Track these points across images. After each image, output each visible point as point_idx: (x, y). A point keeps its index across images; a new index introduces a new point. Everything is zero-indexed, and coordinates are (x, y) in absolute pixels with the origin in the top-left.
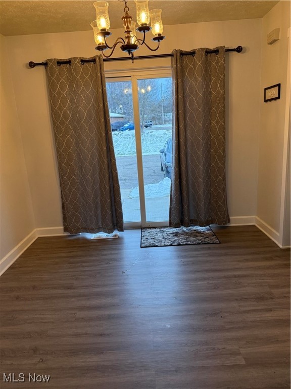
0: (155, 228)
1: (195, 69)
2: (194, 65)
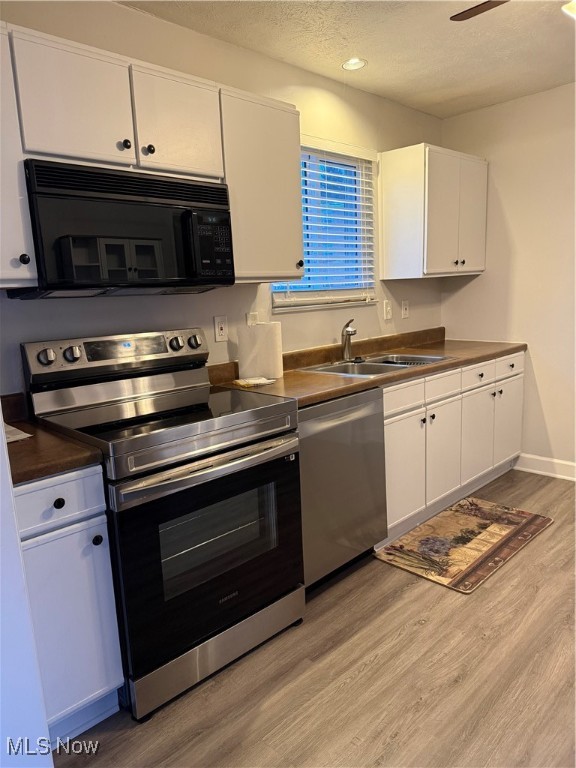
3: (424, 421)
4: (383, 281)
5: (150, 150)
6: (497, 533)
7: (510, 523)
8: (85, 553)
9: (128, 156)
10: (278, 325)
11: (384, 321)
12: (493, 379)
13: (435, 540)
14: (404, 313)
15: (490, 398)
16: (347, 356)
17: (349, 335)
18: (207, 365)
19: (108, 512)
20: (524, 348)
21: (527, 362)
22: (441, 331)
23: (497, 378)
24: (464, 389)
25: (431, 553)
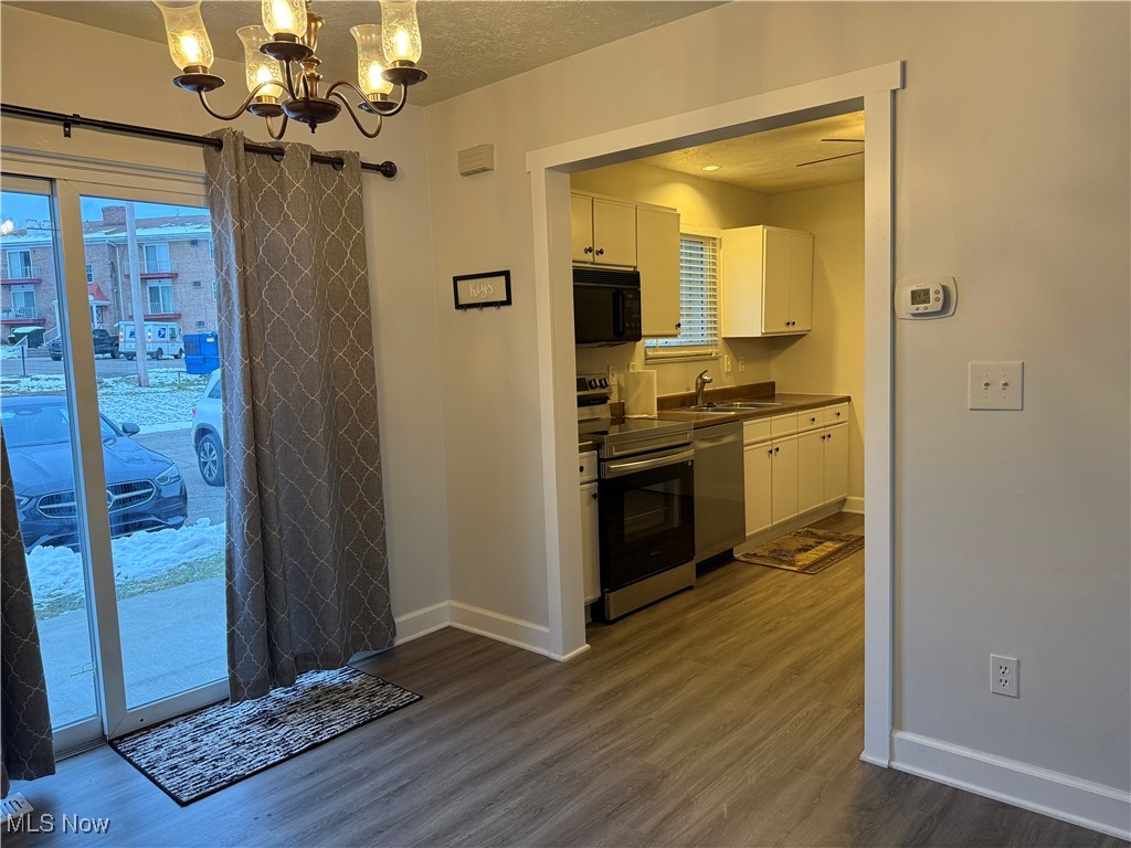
0: (166, 723)
1: (285, 197)
2: (281, 184)
3: (771, 452)
4: (724, 338)
5: (601, 252)
6: (831, 546)
7: (841, 540)
8: (588, 504)
9: (589, 257)
10: (653, 372)
11: (726, 374)
12: (822, 424)
13: (781, 550)
14: (741, 367)
15: (820, 440)
16: (700, 401)
17: (704, 382)
18: (609, 402)
19: (599, 480)
20: (848, 399)
21: (851, 412)
22: (772, 385)
23: (827, 423)
24: (800, 430)
25: (779, 556)
